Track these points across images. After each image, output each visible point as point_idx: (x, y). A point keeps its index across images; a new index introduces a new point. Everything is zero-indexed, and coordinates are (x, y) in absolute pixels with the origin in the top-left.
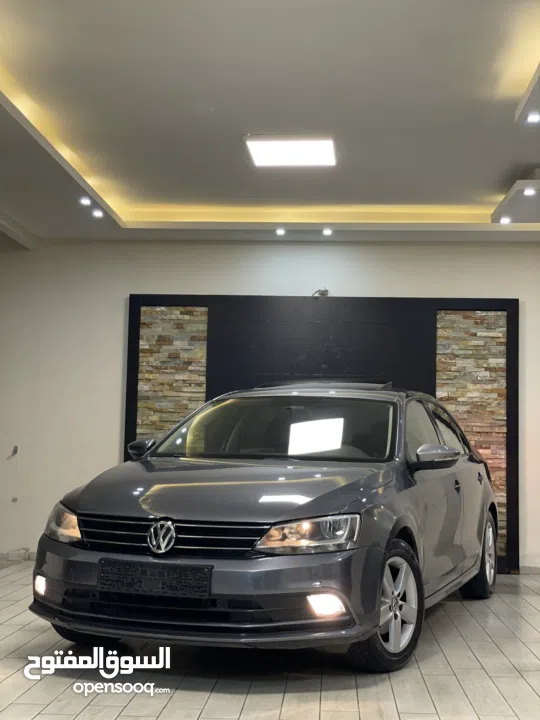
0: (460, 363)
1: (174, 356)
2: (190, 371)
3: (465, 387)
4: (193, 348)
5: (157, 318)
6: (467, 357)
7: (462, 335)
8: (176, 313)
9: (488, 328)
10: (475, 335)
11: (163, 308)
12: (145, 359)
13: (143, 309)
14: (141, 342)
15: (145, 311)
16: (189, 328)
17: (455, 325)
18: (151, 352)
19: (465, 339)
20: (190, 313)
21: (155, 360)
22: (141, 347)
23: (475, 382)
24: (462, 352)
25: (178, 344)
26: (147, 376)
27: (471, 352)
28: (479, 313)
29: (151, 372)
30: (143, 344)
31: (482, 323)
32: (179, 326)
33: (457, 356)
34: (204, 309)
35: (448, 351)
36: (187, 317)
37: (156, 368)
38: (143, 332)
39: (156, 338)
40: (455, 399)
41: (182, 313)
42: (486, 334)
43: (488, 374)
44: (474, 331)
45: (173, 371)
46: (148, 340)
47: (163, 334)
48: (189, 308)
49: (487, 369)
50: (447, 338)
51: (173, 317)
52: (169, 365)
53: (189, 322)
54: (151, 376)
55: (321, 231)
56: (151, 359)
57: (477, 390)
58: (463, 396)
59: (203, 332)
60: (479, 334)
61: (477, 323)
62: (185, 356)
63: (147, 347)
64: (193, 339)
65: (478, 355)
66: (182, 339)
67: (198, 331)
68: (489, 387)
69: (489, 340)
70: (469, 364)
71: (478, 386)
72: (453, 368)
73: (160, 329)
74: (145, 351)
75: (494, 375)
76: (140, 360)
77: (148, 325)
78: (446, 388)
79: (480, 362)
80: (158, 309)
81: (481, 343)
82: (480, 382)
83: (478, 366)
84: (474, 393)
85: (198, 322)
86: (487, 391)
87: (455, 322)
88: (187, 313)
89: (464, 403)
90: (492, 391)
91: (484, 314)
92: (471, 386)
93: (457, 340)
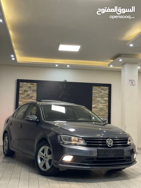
0: (98, 99)
1: (28, 95)
2: (32, 99)
3: (99, 105)
4: (33, 93)
5: (24, 86)
6: (99, 97)
7: (98, 92)
8: (29, 84)
9: (105, 91)
10: (101, 92)
11: (26, 83)
12: (21, 96)
13: (20, 83)
14: (20, 91)
15: (21, 84)
16: (32, 88)
17: (97, 90)
18: (22, 94)
19: (99, 93)
20: (33, 84)
21: (23, 96)
22: (20, 93)
23: (101, 103)
24: (98, 96)
25: (29, 92)
26: (21, 100)
27: (100, 96)
28: (102, 87)
29: (22, 99)
30: (20, 92)
31: (103, 89)
32: (30, 88)
33: (97, 97)
34: (36, 84)
35: (95, 96)
36: (32, 85)
37: (24, 98)
38: (20, 89)
39: (24, 90)
40: (97, 107)
41: (30, 84)
42: (104, 92)
43: (104, 101)
44: (101, 91)
45: (28, 99)
46: (22, 91)
47: (25, 89)
48: (32, 83)
49: (104, 100)
50: (95, 93)
51: (28, 85)
52: (27, 97)
53: (32, 87)
54: (22, 100)
55: (67, 66)
56: (22, 96)
57: (102, 105)
58: (98, 106)
59: (36, 89)
60: (102, 92)
61: (102, 89)
62: (31, 95)
63: (21, 93)
64: (33, 91)
65: (102, 97)
66: (30, 91)
67: (34, 89)
68: (104, 105)
69: (105, 93)
70: (100, 99)
71: (102, 104)
72: (96, 100)
73: (25, 88)
74: (21, 94)
75: (105, 102)
76: (19, 96)
77: (22, 87)
78: (94, 105)
79: (102, 99)
80: (24, 83)
81: (103, 94)
82: (102, 103)
83: (102, 100)
84: (101, 106)
85: (35, 87)
86: (104, 106)
87: (96, 89)
88: (32, 84)
89: (99, 108)
90: (105, 106)
91: (103, 87)
92: (100, 104)
93: (97, 93)
